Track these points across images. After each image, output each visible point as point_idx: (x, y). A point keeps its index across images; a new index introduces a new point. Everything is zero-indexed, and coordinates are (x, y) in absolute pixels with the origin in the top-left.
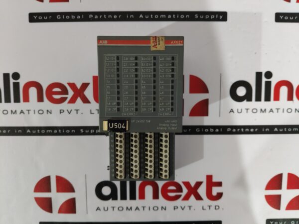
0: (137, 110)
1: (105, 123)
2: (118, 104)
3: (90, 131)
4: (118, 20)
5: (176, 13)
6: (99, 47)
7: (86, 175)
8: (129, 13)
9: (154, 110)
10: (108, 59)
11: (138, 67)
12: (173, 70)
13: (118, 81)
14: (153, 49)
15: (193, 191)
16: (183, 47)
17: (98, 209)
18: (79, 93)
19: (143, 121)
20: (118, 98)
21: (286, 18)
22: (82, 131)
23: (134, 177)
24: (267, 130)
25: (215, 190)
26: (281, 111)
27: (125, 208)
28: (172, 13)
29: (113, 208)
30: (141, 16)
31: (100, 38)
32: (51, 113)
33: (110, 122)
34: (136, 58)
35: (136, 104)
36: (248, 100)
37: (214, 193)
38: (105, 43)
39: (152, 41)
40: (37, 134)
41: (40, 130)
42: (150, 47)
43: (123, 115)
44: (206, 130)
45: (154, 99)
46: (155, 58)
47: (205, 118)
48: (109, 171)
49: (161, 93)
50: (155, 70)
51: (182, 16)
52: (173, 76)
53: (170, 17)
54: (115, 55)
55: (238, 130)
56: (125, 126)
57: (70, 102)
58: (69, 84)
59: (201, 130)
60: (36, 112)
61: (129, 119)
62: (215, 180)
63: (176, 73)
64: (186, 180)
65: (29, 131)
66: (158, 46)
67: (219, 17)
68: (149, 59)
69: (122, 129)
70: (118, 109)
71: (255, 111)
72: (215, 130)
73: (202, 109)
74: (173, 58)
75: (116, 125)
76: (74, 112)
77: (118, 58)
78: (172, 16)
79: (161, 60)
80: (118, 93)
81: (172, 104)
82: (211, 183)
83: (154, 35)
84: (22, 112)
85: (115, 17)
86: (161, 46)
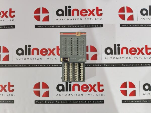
0: (72, 54)
1: (62, 59)
2: (66, 53)
3: (55, 66)
4: (65, 27)
5: (85, 25)
6: (60, 35)
7: (53, 82)
8: (69, 25)
9: (77, 54)
10: (63, 39)
11: (72, 40)
12: (83, 42)
13: (66, 46)
14: (77, 36)
15: (93, 88)
16: (86, 35)
17: (57, 95)
18: (52, 52)
19: (74, 58)
20: (66, 51)
21: (124, 26)
22: (52, 65)
23: (71, 80)
24: (119, 65)
25: (101, 88)
26: (124, 58)
27: (67, 95)
28: (84, 25)
29: (63, 94)
30: (73, 26)
31: (61, 33)
32: (41, 59)
33: (63, 58)
34: (72, 39)
35: (72, 53)
36: (111, 54)
37: (101, 89)
38: (62, 34)
39: (76, 33)
40: (36, 67)
41: (37, 65)
42: (76, 35)
43: (67, 56)
44: (97, 65)
45: (77, 51)
46: (77, 38)
47: (96, 61)
48: (62, 79)
49: (79, 49)
50: (77, 42)
51: (87, 26)
52: (83, 44)
53: (83, 26)
54: (65, 38)
55: (108, 65)
56: (68, 59)
57: (48, 55)
58: (48, 49)
59: (95, 65)
60: (36, 59)
61: (69, 58)
62: (101, 84)
63: (84, 43)
64: (90, 84)
65: (33, 66)
66: (78, 35)
67: (100, 26)
68: (76, 39)
69: (67, 60)
70: (66, 54)
71: (114, 58)
72: (100, 65)
73: (95, 57)
74: (83, 38)
75: (65, 59)
76: (50, 59)
77: (66, 39)
78: (84, 26)
79: (79, 39)
80: (66, 49)
81: (83, 53)
82: (99, 85)
83: (77, 32)
84: (31, 59)
85: (65, 26)
86: (79, 35)
